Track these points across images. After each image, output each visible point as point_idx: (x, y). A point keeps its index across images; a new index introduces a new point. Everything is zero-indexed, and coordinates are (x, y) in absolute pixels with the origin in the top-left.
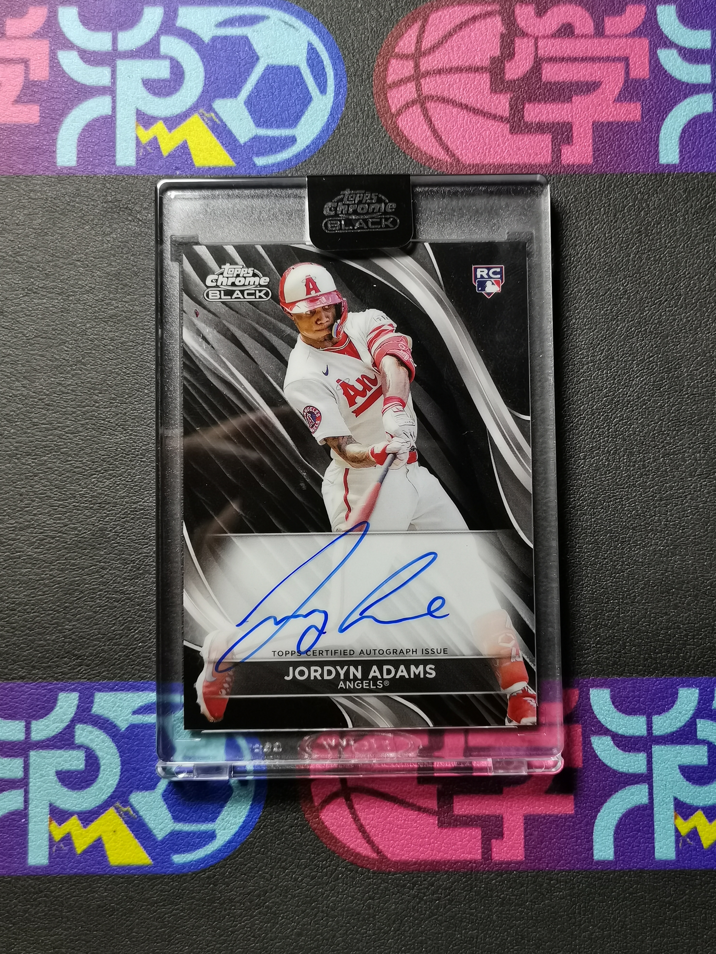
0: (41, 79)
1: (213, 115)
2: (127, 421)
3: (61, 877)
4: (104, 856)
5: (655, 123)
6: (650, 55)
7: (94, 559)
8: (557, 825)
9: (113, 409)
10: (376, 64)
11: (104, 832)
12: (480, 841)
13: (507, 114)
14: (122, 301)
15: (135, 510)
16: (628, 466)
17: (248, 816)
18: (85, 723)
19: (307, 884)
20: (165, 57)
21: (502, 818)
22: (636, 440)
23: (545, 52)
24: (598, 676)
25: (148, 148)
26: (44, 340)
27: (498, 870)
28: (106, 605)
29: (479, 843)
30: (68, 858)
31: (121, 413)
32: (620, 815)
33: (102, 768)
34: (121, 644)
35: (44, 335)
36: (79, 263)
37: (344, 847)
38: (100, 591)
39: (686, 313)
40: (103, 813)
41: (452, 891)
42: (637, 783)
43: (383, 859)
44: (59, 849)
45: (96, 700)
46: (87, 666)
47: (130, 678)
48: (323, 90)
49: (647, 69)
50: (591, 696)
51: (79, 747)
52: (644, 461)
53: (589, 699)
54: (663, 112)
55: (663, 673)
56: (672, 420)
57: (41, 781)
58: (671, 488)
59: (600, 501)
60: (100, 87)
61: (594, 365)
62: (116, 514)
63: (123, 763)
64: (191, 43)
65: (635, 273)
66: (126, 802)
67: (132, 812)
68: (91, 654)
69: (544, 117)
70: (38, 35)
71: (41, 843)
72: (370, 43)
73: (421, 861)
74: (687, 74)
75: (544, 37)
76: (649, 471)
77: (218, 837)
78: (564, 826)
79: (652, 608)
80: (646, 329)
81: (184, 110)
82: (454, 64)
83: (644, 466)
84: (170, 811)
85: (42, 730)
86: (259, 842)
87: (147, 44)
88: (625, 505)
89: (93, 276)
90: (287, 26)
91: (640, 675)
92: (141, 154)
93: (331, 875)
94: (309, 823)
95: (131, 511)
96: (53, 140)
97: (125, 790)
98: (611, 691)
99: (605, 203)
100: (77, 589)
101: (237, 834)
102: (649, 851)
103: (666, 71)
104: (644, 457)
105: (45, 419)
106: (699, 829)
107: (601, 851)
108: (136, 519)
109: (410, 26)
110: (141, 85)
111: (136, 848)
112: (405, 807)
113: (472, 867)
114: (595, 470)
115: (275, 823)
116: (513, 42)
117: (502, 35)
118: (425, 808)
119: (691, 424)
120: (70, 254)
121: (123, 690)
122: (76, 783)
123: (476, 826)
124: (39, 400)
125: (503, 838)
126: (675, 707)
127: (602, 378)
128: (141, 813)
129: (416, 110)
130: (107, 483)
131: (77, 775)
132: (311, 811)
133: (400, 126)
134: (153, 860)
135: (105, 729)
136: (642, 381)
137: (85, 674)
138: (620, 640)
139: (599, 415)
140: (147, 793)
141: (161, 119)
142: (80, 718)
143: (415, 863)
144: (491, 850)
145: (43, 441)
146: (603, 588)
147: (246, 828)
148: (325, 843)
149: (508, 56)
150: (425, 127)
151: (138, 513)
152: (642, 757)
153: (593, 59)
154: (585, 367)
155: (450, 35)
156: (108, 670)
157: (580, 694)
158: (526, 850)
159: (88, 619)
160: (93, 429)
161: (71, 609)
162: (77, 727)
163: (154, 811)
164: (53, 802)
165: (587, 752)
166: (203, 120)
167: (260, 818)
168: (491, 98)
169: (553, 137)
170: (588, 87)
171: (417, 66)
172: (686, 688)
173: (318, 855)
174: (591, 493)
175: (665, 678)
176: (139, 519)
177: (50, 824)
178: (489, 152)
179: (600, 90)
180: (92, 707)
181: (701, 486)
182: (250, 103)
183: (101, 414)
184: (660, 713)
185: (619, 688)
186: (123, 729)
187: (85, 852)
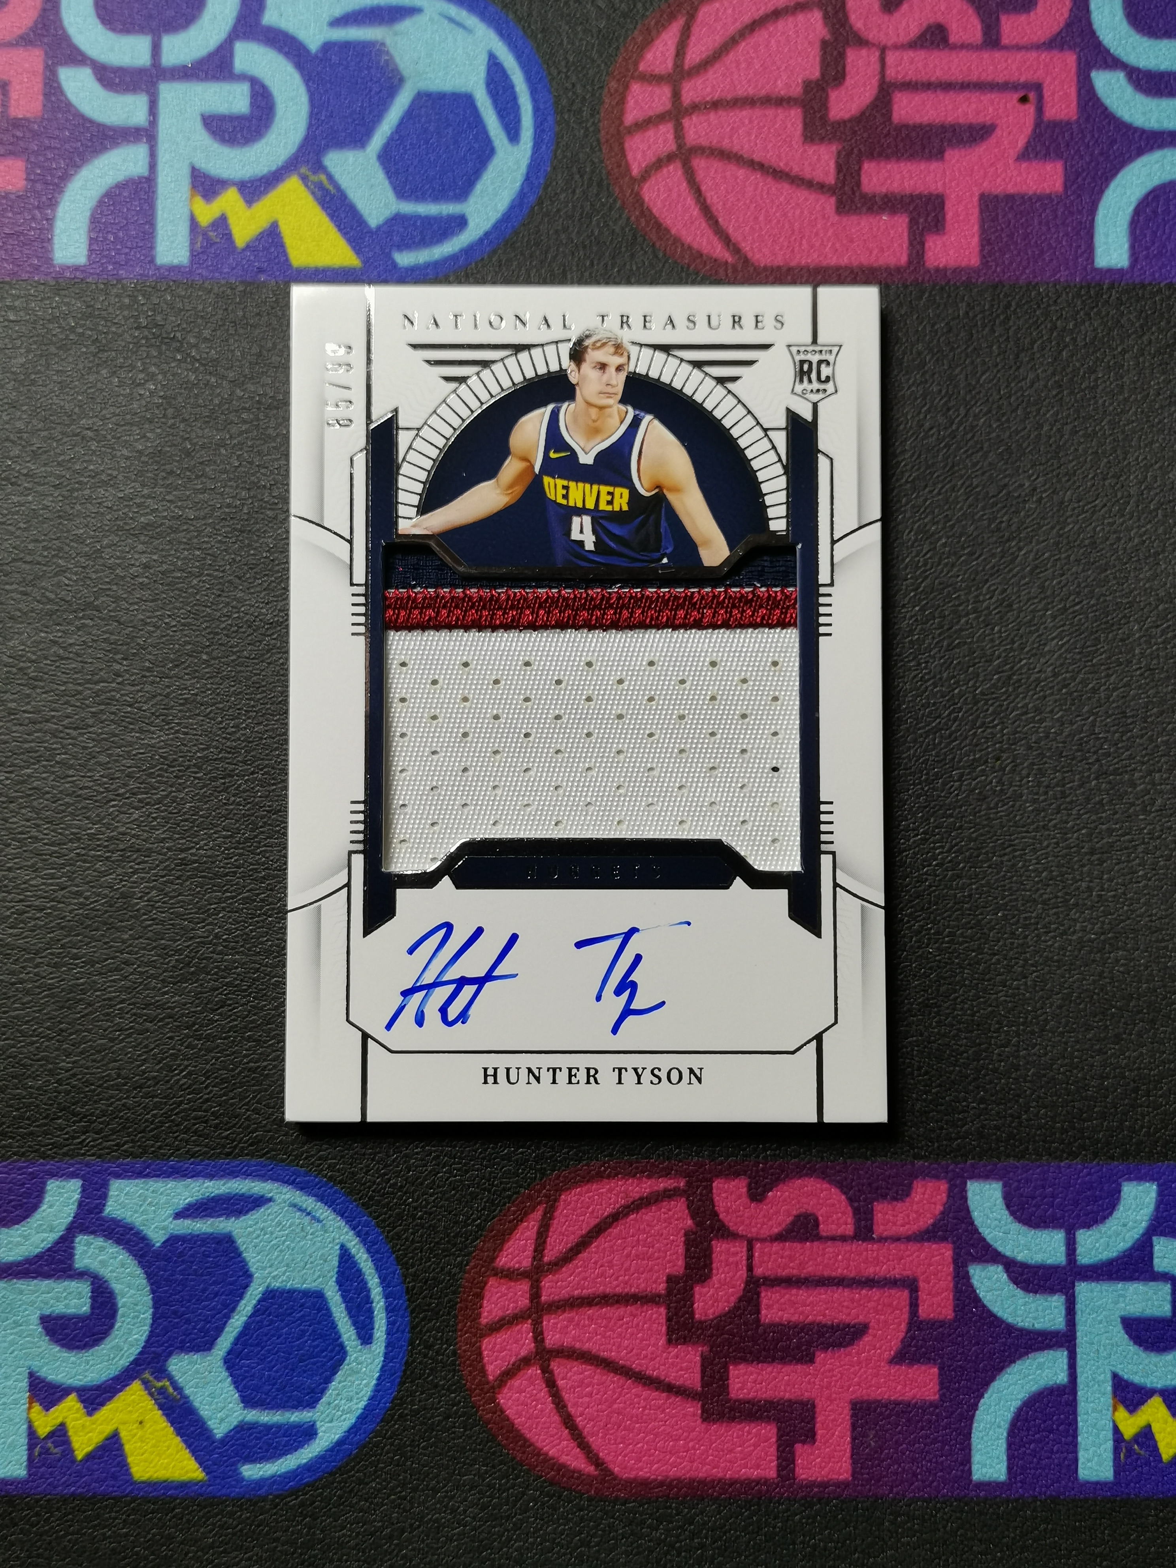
0: (28, 115)
1: (323, 177)
2: (172, 708)
3: (48, 1501)
4: (123, 1465)
5: (1086, 198)
6: (1079, 81)
7: (111, 947)
8: (909, 1420)
9: (148, 688)
10: (606, 90)
11: (124, 1423)
12: (775, 1447)
13: (831, 179)
14: (164, 499)
15: (184, 862)
16: (1037, 794)
17: (371, 1399)
18: (93, 1233)
19: (474, 1518)
20: (243, 77)
21: (814, 1406)
22: (1050, 749)
23: (898, 72)
24: (981, 1159)
25: (211, 234)
26: (28, 567)
27: (803, 1498)
28: (131, 1028)
29: (773, 1450)
30: (62, 1467)
31: (160, 695)
32: (1018, 1403)
33: (121, 1312)
34: (157, 1097)
35: (29, 558)
36: (89, 433)
37: (539, 1454)
38: (121, 1002)
39: (1139, 527)
40: (121, 1390)
41: (725, 1534)
42: (1049, 1347)
43: (606, 1475)
44: (46, 1451)
45: (111, 1193)
46: (96, 1133)
47: (172, 1155)
48: (513, 134)
49: (1074, 104)
50: (970, 1194)
51: (81, 1275)
52: (1064, 786)
53: (965, 1199)
54: (1100, 178)
55: (1096, 1155)
56: (1113, 714)
57: (16, 1334)
58: (1110, 831)
59: (987, 853)
60: (129, 128)
61: (977, 618)
62: (151, 869)
63: (157, 1303)
64: (287, 55)
65: (1052, 458)
66: (161, 1372)
67: (171, 1390)
68: (104, 1113)
69: (895, 185)
70: (25, 41)
71: (13, 1441)
72: (594, 54)
73: (672, 1480)
74: (1144, 114)
75: (896, 47)
76: (1071, 802)
77: (320, 1434)
78: (921, 1420)
79: (1077, 1042)
80: (1069, 556)
81: (274, 168)
82: (741, 92)
83: (1064, 795)
84: (237, 1388)
85: (19, 1244)
86: (392, 1444)
87: (211, 56)
88: (1030, 860)
89: (114, 456)
90: (453, 26)
91: (1056, 1158)
92: (199, 244)
93: (516, 1501)
94: (477, 1411)
95: (177, 865)
96: (47, 220)
97: (159, 1350)
98: (1004, 1186)
99: (1000, 336)
100: (80, 1000)
101: (353, 1430)
102: (1069, 1465)
103: (1106, 109)
104: (1064, 778)
105: (28, 703)
106: (1155, 1428)
107: (985, 1465)
108: (184, 878)
109: (664, 27)
110: (199, 125)
111: (178, 1452)
112: (644, 1385)
113: (760, 1491)
114: (979, 800)
115: (418, 1412)
116: (842, 55)
117: (824, 44)
118: (679, 1387)
119: (1146, 722)
120: (75, 417)
121: (158, 1176)
122: (76, 1336)
123: (768, 1420)
124: (20, 669)
125: (814, 1441)
126: (1116, 1214)
127: (992, 640)
128: (187, 1392)
129: (675, 171)
130: (135, 816)
131: (76, 1324)
132: (482, 1390)
133: (647, 199)
134: (207, 1474)
135: (126, 1243)
136: (1063, 645)
137: (93, 1146)
138: (1019, 1096)
139: (986, 704)
140: (196, 1357)
141: (234, 183)
142: (82, 1224)
143: (661, 1484)
144: (793, 1462)
145: (26, 741)
146: (990, 1006)
147: (368, 1419)
148: (504, 1446)
149: (835, 79)
150: (690, 201)
151: (188, 867)
152: (1057, 1302)
153: (980, 86)
154: (963, 620)
155: (733, 42)
156: (132, 1141)
157: (950, 1190)
158: (854, 1462)
159: (99, 1052)
160: (112, 721)
161: (71, 1034)
162: (77, 1240)
163: (210, 1388)
164: (36, 1369)
165: (961, 1291)
166: (307, 186)
167: (392, 1402)
168: (805, 151)
169: (911, 221)
170: (971, 135)
171: (676, 95)
172: (1135, 1183)
173: (493, 1467)
174: (971, 840)
175: (1098, 1164)
176: (189, 877)
177: (30, 1408)
178: (801, 244)
179: (992, 140)
180: (104, 1205)
181: (1162, 830)
182: (386, 157)
183: (126, 695)
184: (1088, 1226)
185: (1019, 1181)
186: (158, 1245)
187: (89, 1457)
